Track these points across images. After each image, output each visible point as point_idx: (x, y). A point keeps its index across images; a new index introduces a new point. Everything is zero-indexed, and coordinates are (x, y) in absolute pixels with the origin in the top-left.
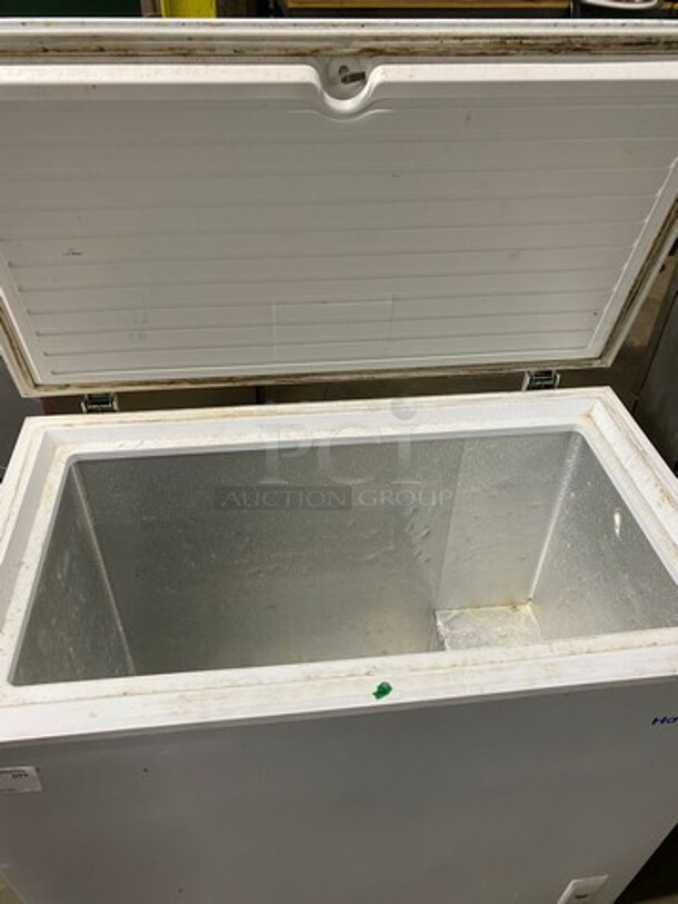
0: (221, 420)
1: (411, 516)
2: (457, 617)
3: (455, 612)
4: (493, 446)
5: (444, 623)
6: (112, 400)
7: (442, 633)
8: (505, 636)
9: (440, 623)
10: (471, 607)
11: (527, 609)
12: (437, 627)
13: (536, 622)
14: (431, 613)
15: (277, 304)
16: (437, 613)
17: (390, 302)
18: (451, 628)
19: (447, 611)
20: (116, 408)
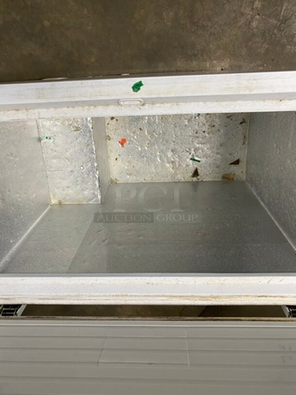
0: (220, 294)
1: (106, 239)
2: (90, 200)
3: (91, 202)
4: (50, 269)
5: (98, 197)
6: (290, 313)
7: (99, 191)
8: (68, 187)
9: (99, 197)
10: (83, 204)
11: (54, 201)
12: (101, 195)
13: (50, 193)
14: (104, 202)
15: (187, 364)
16: (100, 202)
17: (100, 361)
18: (94, 194)
19: (95, 203)
20: (287, 308)
